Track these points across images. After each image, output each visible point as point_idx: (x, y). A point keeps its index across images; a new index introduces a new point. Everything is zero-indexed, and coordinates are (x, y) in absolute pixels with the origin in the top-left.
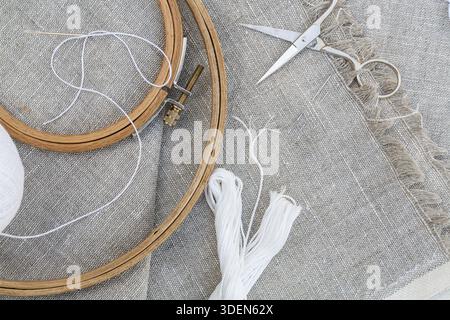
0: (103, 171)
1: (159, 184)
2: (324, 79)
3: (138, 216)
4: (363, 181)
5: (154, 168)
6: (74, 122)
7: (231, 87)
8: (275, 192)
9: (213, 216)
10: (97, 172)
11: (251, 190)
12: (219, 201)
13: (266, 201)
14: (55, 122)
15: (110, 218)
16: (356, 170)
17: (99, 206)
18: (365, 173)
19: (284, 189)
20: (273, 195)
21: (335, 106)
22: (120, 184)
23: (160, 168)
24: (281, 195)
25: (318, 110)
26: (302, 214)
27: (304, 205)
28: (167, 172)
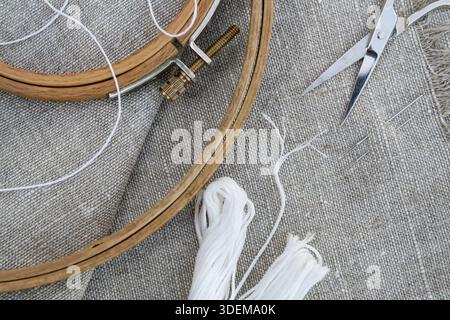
0: (58, 135)
1: (133, 176)
2: (411, 98)
3: (88, 212)
4: (428, 260)
5: (132, 151)
6: (39, 55)
7: (275, 71)
8: (297, 237)
9: (197, 246)
10: (50, 133)
11: (263, 224)
12: (212, 226)
13: (280, 246)
14: (12, 47)
15: (47, 203)
16: (423, 239)
17: (36, 182)
18: (434, 247)
19: (310, 237)
20: (293, 240)
21: (417, 141)
22: (76, 159)
23: (141, 155)
24: (303, 243)
25: (391, 139)
26: (326, 281)
27: (333, 269)
28: (149, 163)
